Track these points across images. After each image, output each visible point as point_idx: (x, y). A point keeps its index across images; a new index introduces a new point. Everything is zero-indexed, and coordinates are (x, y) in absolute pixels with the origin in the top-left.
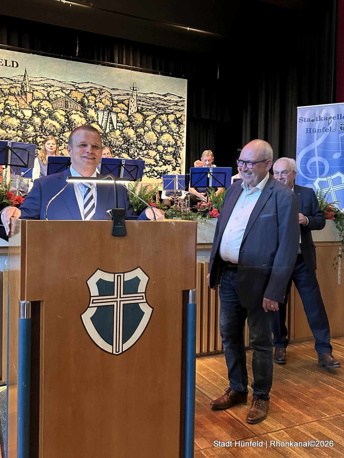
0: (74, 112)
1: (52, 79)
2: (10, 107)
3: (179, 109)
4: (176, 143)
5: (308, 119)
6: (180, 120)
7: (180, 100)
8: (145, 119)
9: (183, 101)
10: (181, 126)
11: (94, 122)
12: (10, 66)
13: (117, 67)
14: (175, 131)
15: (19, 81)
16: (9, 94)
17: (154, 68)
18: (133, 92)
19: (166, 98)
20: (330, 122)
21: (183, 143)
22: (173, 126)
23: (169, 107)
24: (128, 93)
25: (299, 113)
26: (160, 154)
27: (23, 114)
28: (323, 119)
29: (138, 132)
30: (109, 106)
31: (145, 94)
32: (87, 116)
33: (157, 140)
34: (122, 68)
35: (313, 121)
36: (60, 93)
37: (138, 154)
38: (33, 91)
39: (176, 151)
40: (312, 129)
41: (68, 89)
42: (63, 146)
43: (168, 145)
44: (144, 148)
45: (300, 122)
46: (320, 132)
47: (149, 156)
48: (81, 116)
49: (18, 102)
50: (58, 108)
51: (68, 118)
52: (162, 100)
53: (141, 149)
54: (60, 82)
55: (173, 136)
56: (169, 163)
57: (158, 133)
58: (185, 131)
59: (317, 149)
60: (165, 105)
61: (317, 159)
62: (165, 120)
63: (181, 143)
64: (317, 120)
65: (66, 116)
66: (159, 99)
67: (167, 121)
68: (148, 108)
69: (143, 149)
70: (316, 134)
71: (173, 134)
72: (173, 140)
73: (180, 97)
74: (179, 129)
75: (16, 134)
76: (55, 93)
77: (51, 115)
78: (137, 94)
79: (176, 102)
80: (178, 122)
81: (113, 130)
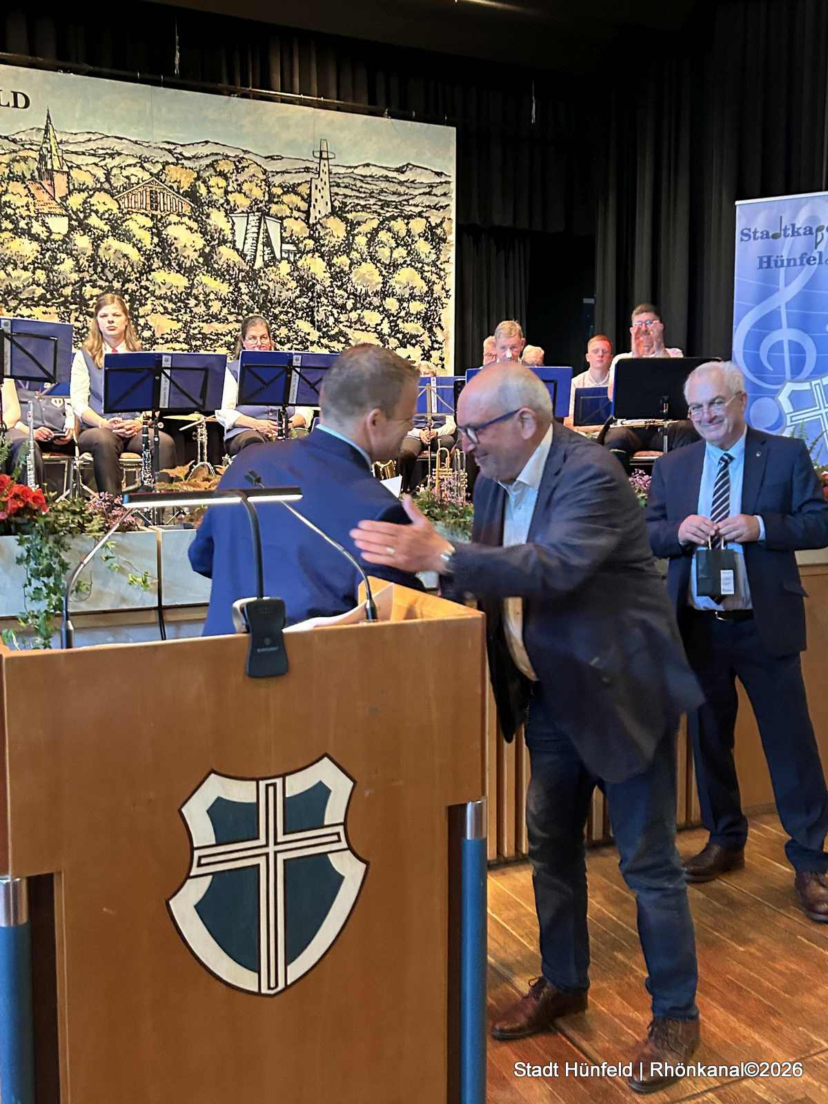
0: (174, 218)
1: (116, 137)
2: (14, 210)
3: (436, 204)
4: (431, 290)
5: (762, 233)
6: (439, 231)
7: (438, 180)
8: (351, 230)
9: (446, 182)
10: (442, 246)
11: (223, 242)
12: (8, 105)
13: (279, 100)
14: (427, 261)
15: (32, 144)
16: (9, 178)
17: (372, 101)
18: (320, 164)
19: (402, 178)
20: (818, 240)
21: (447, 289)
22: (423, 247)
23: (412, 198)
24: (306, 168)
25: (739, 216)
26: (391, 318)
27: (48, 228)
28: (801, 231)
29: (334, 265)
30: (261, 202)
31: (350, 167)
32: (206, 228)
33: (382, 285)
34: (291, 101)
35: (775, 236)
36: (137, 171)
37: (337, 321)
38: (71, 167)
39: (431, 311)
40: (772, 259)
41: (157, 162)
42: (149, 307)
43: (410, 295)
44: (350, 304)
45: (742, 240)
46: (795, 265)
47: (365, 324)
48: (191, 229)
49: (33, 197)
50: (134, 210)
51: (159, 234)
52: (393, 182)
53: (343, 307)
54: (136, 143)
55: (422, 271)
56: (414, 341)
57: (385, 266)
58: (453, 260)
59: (787, 308)
60: (402, 195)
61: (785, 334)
62: (403, 233)
63: (443, 289)
64: (786, 236)
65: (154, 230)
66: (387, 179)
67: (407, 235)
68: (358, 204)
69: (349, 308)
70: (782, 270)
71: (421, 268)
72: (423, 283)
73: (439, 174)
74: (436, 253)
75: (31, 280)
76: (125, 173)
77: (117, 228)
78: (331, 167)
79: (429, 187)
80: (433, 236)
81: (273, 261)
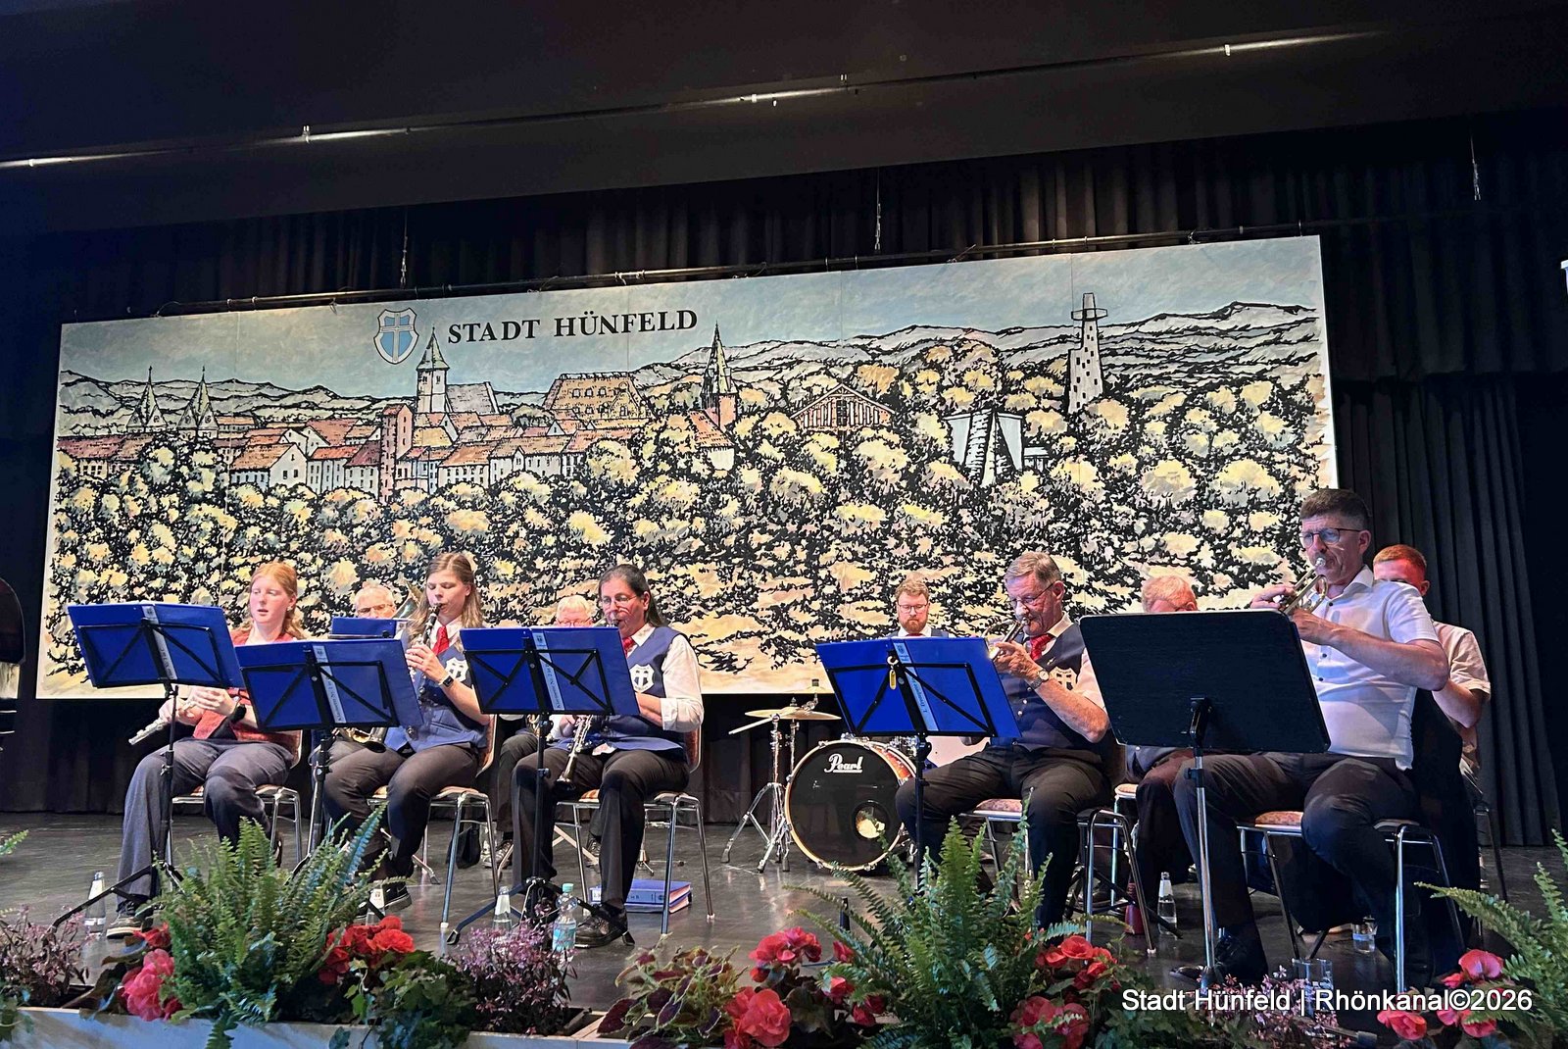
0: (868, 433)
1: (795, 342)
2: (673, 447)
3: (1291, 356)
4: (1290, 493)
7: (1292, 319)
8: (1137, 416)
9: (1306, 321)
10: (1307, 419)
11: (936, 455)
12: (673, 328)
14: (1278, 445)
15: (696, 368)
16: (669, 411)
18: (1083, 328)
19: (1224, 325)
22: (1270, 426)
23: (1244, 353)
24: (1061, 337)
26: (1217, 542)
27: (710, 464)
29: (1111, 469)
30: (991, 394)
31: (1133, 325)
32: (911, 440)
33: (1196, 492)
36: (823, 381)
37: (1119, 553)
38: (739, 388)
41: (847, 364)
42: (833, 553)
43: (1249, 502)
44: (1140, 526)
47: (1168, 554)
48: (890, 444)
49: (695, 429)
50: (815, 429)
51: (848, 456)
52: (1208, 335)
53: (1129, 531)
54: (820, 344)
55: (1269, 464)
56: (1262, 576)
57: (1201, 461)
58: (1330, 439)
60: (1225, 351)
62: (1231, 407)
65: (841, 452)
66: (1197, 331)
67: (1237, 410)
68: (1150, 375)
69: (1139, 532)
71: (1268, 458)
72: (1273, 482)
73: (1290, 310)
74: (1295, 432)
75: (688, 531)
76: (805, 384)
77: (794, 455)
78: (1101, 330)
79: (1275, 332)
80: (1290, 406)
81: (1011, 473)
